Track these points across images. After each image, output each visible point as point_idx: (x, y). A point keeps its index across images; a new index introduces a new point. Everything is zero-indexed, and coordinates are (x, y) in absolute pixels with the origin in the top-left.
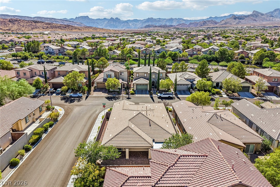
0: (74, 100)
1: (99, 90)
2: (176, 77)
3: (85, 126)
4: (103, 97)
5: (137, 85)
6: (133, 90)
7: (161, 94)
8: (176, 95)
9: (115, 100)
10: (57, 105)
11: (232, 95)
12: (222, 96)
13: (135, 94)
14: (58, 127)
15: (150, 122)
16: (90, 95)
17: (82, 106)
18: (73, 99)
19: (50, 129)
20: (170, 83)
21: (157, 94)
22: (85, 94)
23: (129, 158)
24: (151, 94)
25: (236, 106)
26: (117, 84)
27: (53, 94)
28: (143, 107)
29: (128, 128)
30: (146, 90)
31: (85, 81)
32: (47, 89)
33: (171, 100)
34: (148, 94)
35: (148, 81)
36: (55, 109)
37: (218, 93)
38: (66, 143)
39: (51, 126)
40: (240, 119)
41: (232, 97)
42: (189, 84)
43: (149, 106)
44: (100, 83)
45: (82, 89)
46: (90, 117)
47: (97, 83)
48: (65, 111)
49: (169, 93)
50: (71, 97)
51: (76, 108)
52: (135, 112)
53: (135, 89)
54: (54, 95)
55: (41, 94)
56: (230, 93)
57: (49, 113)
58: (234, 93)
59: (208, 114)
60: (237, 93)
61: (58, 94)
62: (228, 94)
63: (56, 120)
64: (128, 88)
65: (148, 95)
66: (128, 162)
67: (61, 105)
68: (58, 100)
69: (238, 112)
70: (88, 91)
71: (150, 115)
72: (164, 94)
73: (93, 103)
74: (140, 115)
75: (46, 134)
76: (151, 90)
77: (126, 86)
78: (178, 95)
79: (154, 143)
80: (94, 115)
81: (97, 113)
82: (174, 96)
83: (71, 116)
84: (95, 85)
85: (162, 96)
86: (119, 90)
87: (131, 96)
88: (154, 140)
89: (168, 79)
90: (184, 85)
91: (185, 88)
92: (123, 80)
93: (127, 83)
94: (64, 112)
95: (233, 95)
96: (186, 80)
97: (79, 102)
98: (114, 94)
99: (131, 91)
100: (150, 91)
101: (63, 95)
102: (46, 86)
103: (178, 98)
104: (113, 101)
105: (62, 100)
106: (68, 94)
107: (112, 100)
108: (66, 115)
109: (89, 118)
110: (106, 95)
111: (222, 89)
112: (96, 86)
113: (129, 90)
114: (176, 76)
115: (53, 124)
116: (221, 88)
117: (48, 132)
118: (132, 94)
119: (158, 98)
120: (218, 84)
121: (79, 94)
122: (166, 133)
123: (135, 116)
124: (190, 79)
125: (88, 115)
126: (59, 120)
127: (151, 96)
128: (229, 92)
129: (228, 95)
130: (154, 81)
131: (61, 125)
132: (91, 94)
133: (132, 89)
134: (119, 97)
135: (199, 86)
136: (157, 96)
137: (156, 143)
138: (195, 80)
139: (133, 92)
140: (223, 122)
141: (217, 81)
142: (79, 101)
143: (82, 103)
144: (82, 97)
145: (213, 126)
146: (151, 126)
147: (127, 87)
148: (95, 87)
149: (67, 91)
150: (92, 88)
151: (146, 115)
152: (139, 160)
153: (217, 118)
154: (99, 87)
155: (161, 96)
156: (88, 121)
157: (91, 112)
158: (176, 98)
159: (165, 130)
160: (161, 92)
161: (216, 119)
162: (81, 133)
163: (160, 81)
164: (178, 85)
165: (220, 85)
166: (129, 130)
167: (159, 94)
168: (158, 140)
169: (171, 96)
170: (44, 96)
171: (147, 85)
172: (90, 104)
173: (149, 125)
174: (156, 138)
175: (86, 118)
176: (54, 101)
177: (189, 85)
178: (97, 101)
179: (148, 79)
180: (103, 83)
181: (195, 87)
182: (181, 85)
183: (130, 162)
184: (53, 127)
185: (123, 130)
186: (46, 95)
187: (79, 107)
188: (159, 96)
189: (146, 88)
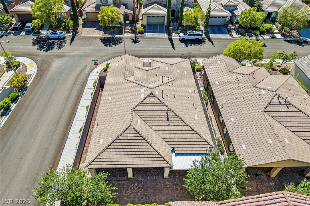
0: (53, 43)
1: (91, 24)
2: (210, 5)
3: (68, 98)
4: (95, 38)
5: (148, 16)
6: (142, 25)
7: (184, 34)
8: (207, 34)
9: (115, 44)
10: (26, 54)
11: (288, 34)
12: (274, 37)
13: (145, 32)
14: (26, 101)
15: (167, 113)
16: (77, 35)
17: (65, 58)
18: (51, 41)
19: (13, 106)
20: (199, 15)
21: (179, 34)
22: (69, 32)
24: (169, 34)
25: (302, 67)
26: (116, 17)
27: (21, 32)
28: (156, 75)
29: (130, 130)
30: (162, 25)
31: (67, 8)
32: (11, 24)
33: (197, 46)
34: (165, 32)
35: (166, 10)
36: (21, 66)
37: (269, 31)
38: (38, 137)
39: (14, 100)
40: (307, 92)
41: (288, 39)
42: (228, 16)
43: (167, 68)
44: (92, 13)
45: (64, 24)
46: (76, 80)
47: (87, 13)
48: (38, 67)
49: (197, 33)
50: (48, 38)
51: (55, 61)
52: (143, 90)
53: (145, 23)
54: (23, 33)
55: (3, 32)
56: (286, 31)
57: (12, 73)
58: (293, 31)
59: (263, 92)
60: (298, 31)
61: (28, 33)
62: (283, 32)
63: (23, 88)
64: (135, 20)
65: (165, 35)
67: (32, 55)
68: (28, 46)
69: (304, 77)
70: (74, 26)
71: (168, 96)
72: (189, 35)
73: (81, 51)
74: (151, 99)
76: (170, 27)
77: (131, 18)
78: (210, 35)
79: (174, 154)
80: (83, 76)
81: (87, 71)
82: (204, 36)
83: (47, 78)
84: (84, 16)
85: (187, 37)
86: (120, 25)
87: (139, 36)
88: (174, 149)
89: (197, 9)
90: (220, 17)
91: (220, 22)
92: (126, 8)
93: (132, 12)
94: (37, 69)
95: (291, 33)
96: (223, 9)
97: (60, 48)
98: (114, 32)
99: (139, 26)
100: (167, 27)
101: (36, 34)
102: (7, 20)
103: (210, 40)
104: (112, 46)
105: (34, 44)
106: (44, 33)
107: (110, 46)
108: (40, 76)
109: (75, 82)
110: (101, 34)
111: (276, 23)
112: (86, 17)
113: (136, 26)
114: (210, 3)
115: (18, 97)
116: (273, 21)
117: (10, 113)
118: (141, 33)
119: (180, 40)
120: (270, 14)
121: (59, 33)
122: (194, 135)
123: (143, 100)
124: (230, 7)
125: (73, 76)
126: (28, 85)
127: (170, 37)
128: (286, 28)
129: (283, 35)
130: (175, 9)
131: (31, 96)
132: (78, 32)
133: (141, 22)
134: (120, 38)
135: (244, 21)
136: (178, 36)
137: (177, 154)
138: (237, 9)
139: (142, 29)
140: (289, 110)
141: (270, 9)
142: (61, 46)
143: (64, 52)
144: (65, 37)
146: (170, 121)
147: (133, 18)
148: (85, 19)
149: (42, 27)
150: (81, 21)
154: (90, 20)
155: (184, 38)
156: (72, 88)
157: (78, 70)
158: (207, 40)
160: (184, 30)
161: (278, 106)
162: (61, 116)
163: (185, 9)
164: (212, 17)
165: (273, 15)
166: (131, 132)
167: (182, 35)
168: (181, 149)
169: (200, 37)
170: (7, 36)
171: (163, 16)
172: (77, 53)
173: (166, 119)
174: (177, 146)
175: (70, 81)
176: (22, 47)
177: (228, 18)
178: (87, 48)
179: (164, 6)
180: (96, 13)
181: (236, 21)
182: (215, 17)
183: (134, 183)
184: (18, 101)
185: (122, 133)
186: (10, 33)
187: (60, 59)
188: (182, 38)
189: (162, 21)
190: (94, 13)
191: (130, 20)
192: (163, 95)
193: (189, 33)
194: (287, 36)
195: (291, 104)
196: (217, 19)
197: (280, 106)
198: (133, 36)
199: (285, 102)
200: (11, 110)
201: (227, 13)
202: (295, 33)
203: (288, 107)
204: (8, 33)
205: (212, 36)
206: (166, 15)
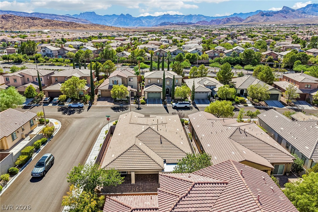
0: (74, 110)
1: (104, 99)
2: (194, 84)
3: (85, 143)
4: (108, 107)
5: (149, 93)
6: (144, 99)
7: (176, 103)
8: (194, 104)
9: (123, 110)
10: (53, 117)
11: (258, 104)
12: (247, 106)
13: (146, 103)
14: (52, 144)
15: (161, 139)
16: (93, 106)
17: (83, 119)
18: (72, 109)
19: (42, 148)
20: (186, 90)
21: (172, 104)
22: (87, 104)
23: (135, 183)
24: (165, 104)
25: (263, 118)
26: (124, 91)
27: (49, 104)
28: (153, 120)
29: (134, 147)
30: (159, 98)
31: (87, 88)
32: (42, 99)
33: (186, 111)
34: (161, 103)
35: (162, 88)
36: (49, 123)
37: (243, 102)
38: (61, 165)
39: (43, 143)
40: (267, 133)
41: (258, 107)
42: (209, 92)
43: (161, 118)
44: (105, 91)
45: (83, 98)
46: (91, 131)
47: (101, 91)
48: (62, 124)
49: (186, 102)
50: (70, 107)
51: (75, 121)
52: (143, 127)
53: (146, 98)
54: (51, 105)
55: (35, 104)
56: (256, 102)
57: (42, 127)
58: (261, 102)
59: (230, 128)
60: (265, 102)
61: (55, 104)
62: (254, 102)
63: (50, 136)
64: (138, 96)
65: (162, 105)
66: (134, 188)
67: (58, 117)
68: (55, 112)
69: (265, 125)
70: (90, 100)
71: (162, 130)
72: (179, 104)
73: (96, 115)
74: (149, 130)
75: (38, 153)
76: (165, 99)
77: (135, 94)
78: (197, 105)
79: (165, 164)
80: (97, 130)
81: (100, 126)
82: (191, 105)
83: (69, 131)
84: (99, 93)
85: (178, 105)
86: (127, 99)
87: (141, 106)
88: (165, 160)
89: (185, 86)
90: (203, 92)
91: (204, 96)
92: (132, 87)
93: (137, 90)
94: (61, 125)
95: (260, 103)
96: (205, 87)
97: (80, 113)
98: (122, 103)
99: (141, 100)
100: (163, 100)
101: (61, 105)
102: (41, 95)
103: (196, 108)
104: (120, 112)
105: (59, 111)
106: (67, 104)
107: (118, 111)
108: (63, 130)
109: (90, 133)
110: (112, 105)
111: (247, 97)
112: (100, 94)
113: (139, 99)
114: (194, 82)
115: (46, 141)
116: (246, 96)
117: (40, 151)
118: (143, 103)
119: (173, 108)
120: (242, 91)
121: (79, 104)
122: (180, 152)
123: (144, 132)
124: (211, 86)
125: (90, 129)
126: (54, 135)
127: (165, 106)
128: (255, 100)
129: (254, 104)
130: (169, 88)
131: (56, 142)
132: (94, 104)
133: (143, 97)
134: (127, 107)
135: (221, 94)
136: (172, 105)
137: (168, 164)
138: (216, 87)
139: (144, 101)
140: (247, 137)
141: (242, 88)
142: (80, 112)
143: (83, 115)
144: (83, 107)
145: (236, 143)
146: (162, 144)
147: (137, 95)
148: (99, 95)
149: (66, 100)
150: (96, 97)
151: (157, 131)
152: (147, 185)
153: (241, 133)
154: (103, 96)
155: (176, 106)
156: (88, 137)
157: (93, 126)
158: (194, 108)
159: (179, 149)
160: (176, 101)
161: (240, 135)
162: (79, 152)
163: (176, 88)
164: (197, 92)
165: (245, 92)
166: (135, 149)
167: (174, 104)
168: (170, 160)
169: (188, 105)
170: (37, 106)
171: (160, 93)
172: (93, 115)
173: (160, 142)
174: (168, 158)
175: (86, 133)
176: (49, 112)
177: (209, 93)
178: (101, 113)
179: (161, 86)
180: (109, 91)
181: (215, 95)
182: (200, 92)
183: (136, 187)
184: (46, 144)
185: (128, 149)
186: (40, 105)
187: (79, 119)
188: (174, 106)
189: (159, 96)
190: (107, 91)
191: (134, 95)
192: (158, 129)
193: (179, 103)
194: (257, 105)
195: (248, 134)
196: (201, 94)
197: (241, 135)
198: (137, 106)
199: (244, 132)
200: (40, 150)
201: (209, 90)
202: (263, 103)
203: (246, 135)
204: (39, 105)
205: (198, 105)
206: (162, 91)
